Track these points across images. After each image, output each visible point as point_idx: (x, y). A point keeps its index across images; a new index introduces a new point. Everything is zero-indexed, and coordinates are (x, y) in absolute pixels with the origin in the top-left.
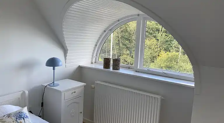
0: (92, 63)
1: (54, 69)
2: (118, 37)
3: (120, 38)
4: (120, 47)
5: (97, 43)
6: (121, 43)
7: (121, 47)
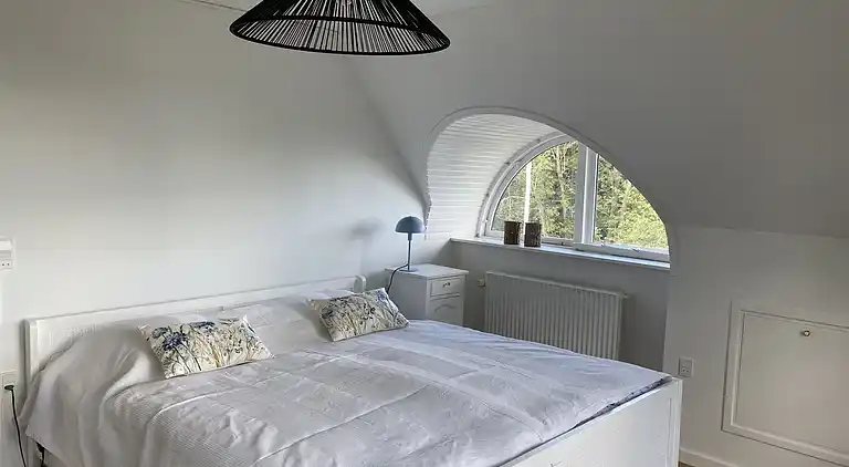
0: (477, 236)
1: (410, 239)
2: (555, 173)
3: (560, 175)
4: (560, 211)
5: (490, 189)
6: (563, 196)
7: (565, 210)
